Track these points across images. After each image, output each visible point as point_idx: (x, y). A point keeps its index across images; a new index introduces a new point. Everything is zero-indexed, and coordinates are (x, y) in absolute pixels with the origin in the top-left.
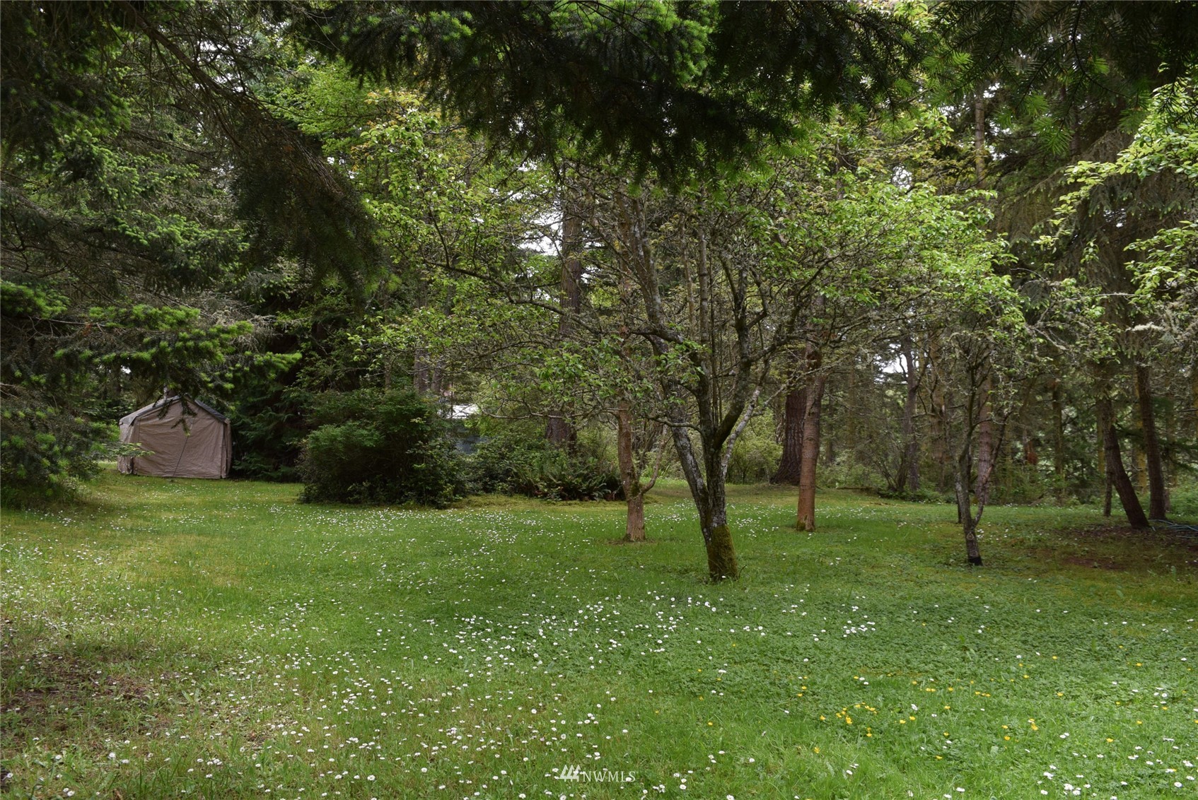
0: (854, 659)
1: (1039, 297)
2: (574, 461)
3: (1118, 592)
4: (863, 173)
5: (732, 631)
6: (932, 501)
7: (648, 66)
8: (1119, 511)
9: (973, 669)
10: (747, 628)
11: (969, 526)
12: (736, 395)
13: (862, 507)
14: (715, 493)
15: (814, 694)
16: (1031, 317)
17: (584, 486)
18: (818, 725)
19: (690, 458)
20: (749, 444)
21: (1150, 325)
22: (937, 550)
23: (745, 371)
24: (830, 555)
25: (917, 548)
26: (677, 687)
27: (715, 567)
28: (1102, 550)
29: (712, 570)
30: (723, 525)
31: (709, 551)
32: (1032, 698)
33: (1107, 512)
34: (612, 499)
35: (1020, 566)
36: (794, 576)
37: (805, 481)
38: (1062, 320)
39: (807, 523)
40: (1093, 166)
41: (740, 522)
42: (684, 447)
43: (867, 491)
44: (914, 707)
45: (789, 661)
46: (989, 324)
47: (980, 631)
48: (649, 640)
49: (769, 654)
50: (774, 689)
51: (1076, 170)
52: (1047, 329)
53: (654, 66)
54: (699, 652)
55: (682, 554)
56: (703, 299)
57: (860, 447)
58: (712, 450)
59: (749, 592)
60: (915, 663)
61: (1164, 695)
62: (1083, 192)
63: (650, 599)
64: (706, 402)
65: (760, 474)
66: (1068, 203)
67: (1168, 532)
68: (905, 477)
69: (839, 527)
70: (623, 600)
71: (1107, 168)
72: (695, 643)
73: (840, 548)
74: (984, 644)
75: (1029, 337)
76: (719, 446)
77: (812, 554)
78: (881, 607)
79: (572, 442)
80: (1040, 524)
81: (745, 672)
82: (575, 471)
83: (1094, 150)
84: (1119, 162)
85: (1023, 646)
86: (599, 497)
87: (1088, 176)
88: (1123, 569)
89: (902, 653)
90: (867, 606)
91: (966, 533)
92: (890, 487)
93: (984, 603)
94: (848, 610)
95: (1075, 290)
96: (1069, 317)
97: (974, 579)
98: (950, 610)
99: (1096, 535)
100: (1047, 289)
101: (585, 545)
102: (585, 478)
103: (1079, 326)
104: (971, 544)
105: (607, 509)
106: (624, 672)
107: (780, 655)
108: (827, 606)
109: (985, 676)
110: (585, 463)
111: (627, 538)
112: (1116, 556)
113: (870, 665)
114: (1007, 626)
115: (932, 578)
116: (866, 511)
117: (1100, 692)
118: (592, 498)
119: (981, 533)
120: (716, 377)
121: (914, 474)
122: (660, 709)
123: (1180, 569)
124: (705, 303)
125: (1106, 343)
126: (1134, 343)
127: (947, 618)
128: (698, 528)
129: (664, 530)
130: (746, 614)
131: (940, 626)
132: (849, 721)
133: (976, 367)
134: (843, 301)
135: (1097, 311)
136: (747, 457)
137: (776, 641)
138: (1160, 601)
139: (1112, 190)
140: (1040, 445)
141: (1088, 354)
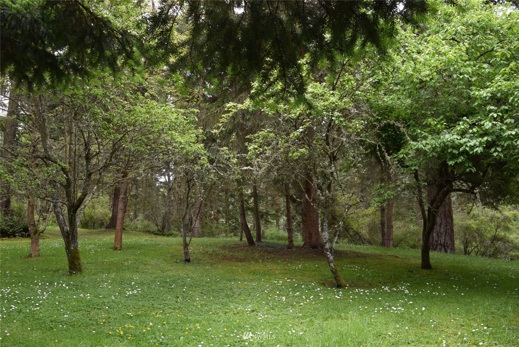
0: (129, 305)
1: (215, 153)
2: (6, 218)
3: (240, 270)
4: (147, 96)
5: (75, 297)
6: (175, 236)
7: (42, 34)
8: (245, 239)
9: (179, 305)
10: (82, 295)
11: (186, 246)
12: (84, 189)
13: (145, 239)
14: (72, 233)
15: (109, 322)
16: (211, 161)
17: (11, 231)
18: (108, 336)
19: (61, 217)
20: (97, 211)
21: (249, 167)
22: (173, 256)
23: (88, 178)
24: (127, 260)
25: (165, 256)
26: (43, 325)
27: (72, 268)
28: (237, 254)
29: (70, 269)
30: (76, 248)
31: (69, 261)
32: (201, 315)
33: (241, 240)
34: (25, 237)
35: (205, 262)
36: (109, 271)
37: (118, 227)
38: (223, 163)
39: (118, 246)
40: (235, 104)
41: (88, 247)
42: (58, 212)
43: (149, 232)
44: (151, 324)
45: (100, 309)
46: (195, 163)
47: (184, 290)
48: (32, 304)
49: (91, 306)
50: (90, 322)
51: (228, 105)
52: (217, 166)
53: (46, 34)
54: (57, 308)
55: (57, 263)
56: (71, 144)
57: (147, 213)
58: (72, 213)
59: (87, 279)
60: (155, 305)
61: (249, 309)
62: (230, 114)
63: (37, 284)
64: (69, 191)
65: (102, 225)
66: (225, 118)
67: (262, 247)
68: (165, 226)
69: (133, 248)
70: (22, 286)
71: (240, 106)
72: (55, 304)
73: (132, 257)
74: (185, 295)
75: (210, 169)
76: (75, 212)
77: (118, 260)
78: (145, 282)
79: (6, 209)
80: (215, 245)
81: (78, 315)
82: (6, 223)
83: (238, 98)
84: (244, 104)
85: (201, 295)
86: (19, 236)
87: (233, 108)
88: (243, 261)
89: (151, 301)
90: (139, 282)
91: (184, 249)
92: (159, 230)
93: (188, 278)
94: (130, 284)
95: (227, 152)
96: (226, 162)
97: (186, 268)
98: (174, 282)
99: (236, 248)
100: (218, 151)
101: (7, 260)
102: (12, 227)
103: (229, 166)
104: (186, 253)
105: (23, 241)
106: (17, 321)
107: (96, 306)
108: (121, 283)
109: (184, 308)
110: (12, 219)
111: (30, 256)
112: (241, 256)
113: (136, 308)
114: (196, 287)
115: (169, 269)
116: (146, 240)
117: (227, 310)
118: (15, 236)
119: (191, 249)
120: (75, 180)
121: (169, 224)
122: (32, 337)
123: (263, 261)
124: (72, 146)
125: (238, 173)
126: (248, 173)
127: (172, 285)
128: (64, 250)
129: (50, 251)
130: (83, 289)
131: (169, 288)
132: (122, 333)
133: (190, 180)
134: (132, 149)
135: (235, 160)
136: (95, 217)
137: (96, 300)
138: (254, 273)
139: (243, 115)
140: (220, 213)
141: (231, 177)
